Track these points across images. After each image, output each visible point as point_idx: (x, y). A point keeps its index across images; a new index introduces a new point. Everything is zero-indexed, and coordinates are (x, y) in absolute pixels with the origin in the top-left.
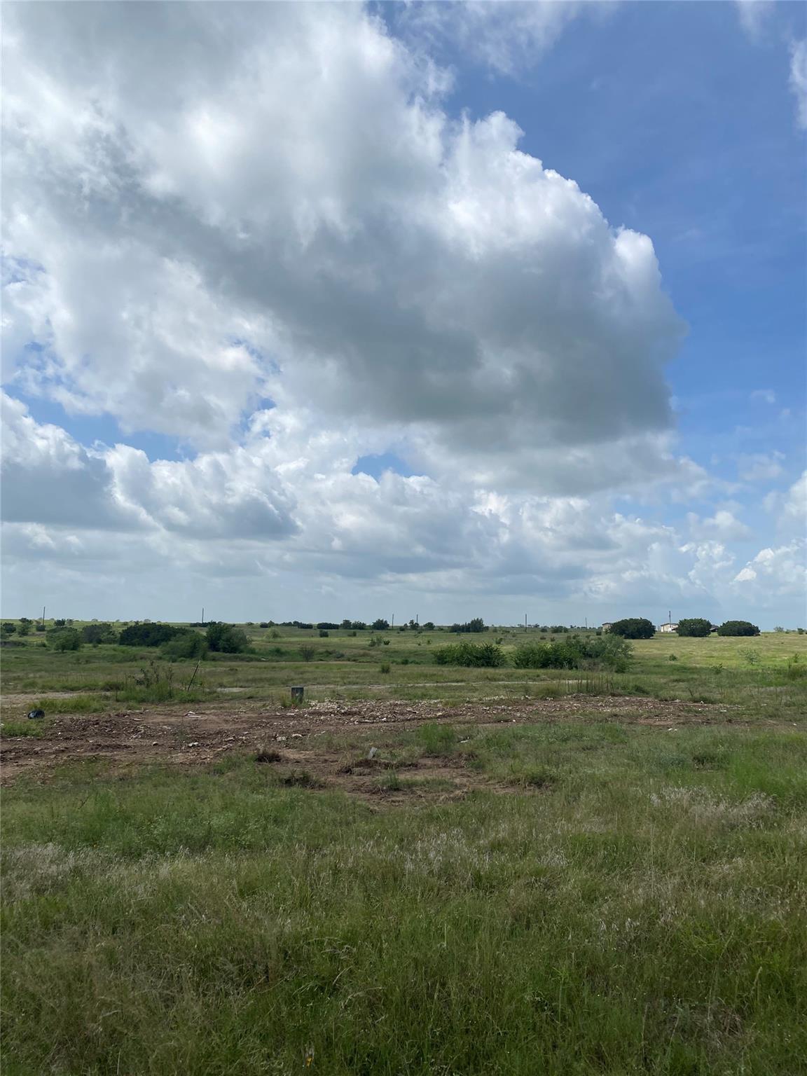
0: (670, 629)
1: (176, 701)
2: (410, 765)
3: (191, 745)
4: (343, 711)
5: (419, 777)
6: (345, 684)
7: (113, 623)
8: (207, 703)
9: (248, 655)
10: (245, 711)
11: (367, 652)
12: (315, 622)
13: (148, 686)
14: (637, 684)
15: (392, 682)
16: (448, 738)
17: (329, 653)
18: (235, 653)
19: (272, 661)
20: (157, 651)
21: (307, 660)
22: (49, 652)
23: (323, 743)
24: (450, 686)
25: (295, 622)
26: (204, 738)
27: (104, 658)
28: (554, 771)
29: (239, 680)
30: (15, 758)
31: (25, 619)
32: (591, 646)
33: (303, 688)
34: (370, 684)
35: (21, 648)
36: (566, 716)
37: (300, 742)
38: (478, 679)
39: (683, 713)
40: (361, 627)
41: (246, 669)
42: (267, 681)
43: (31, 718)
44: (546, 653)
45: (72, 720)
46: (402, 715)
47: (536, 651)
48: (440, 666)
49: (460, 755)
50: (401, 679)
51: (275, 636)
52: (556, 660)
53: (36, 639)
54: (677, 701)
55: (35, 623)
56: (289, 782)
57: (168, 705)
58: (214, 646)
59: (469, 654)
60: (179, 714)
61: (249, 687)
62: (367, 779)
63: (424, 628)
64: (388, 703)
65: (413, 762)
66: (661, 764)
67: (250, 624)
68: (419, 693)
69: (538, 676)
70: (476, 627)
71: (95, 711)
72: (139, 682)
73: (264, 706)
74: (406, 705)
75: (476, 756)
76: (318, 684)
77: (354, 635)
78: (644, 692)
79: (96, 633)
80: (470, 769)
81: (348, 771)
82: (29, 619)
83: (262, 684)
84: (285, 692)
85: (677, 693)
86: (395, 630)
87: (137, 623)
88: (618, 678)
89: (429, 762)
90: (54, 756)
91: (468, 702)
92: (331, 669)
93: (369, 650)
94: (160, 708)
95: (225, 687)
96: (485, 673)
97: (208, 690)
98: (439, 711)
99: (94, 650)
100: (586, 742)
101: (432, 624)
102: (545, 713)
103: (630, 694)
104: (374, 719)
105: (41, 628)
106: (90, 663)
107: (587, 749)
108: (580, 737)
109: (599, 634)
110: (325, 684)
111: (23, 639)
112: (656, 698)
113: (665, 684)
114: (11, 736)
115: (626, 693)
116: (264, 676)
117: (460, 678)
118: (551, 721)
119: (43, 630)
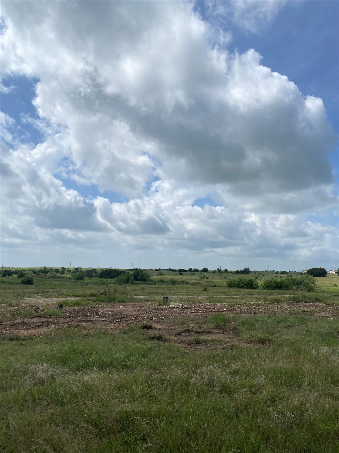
0: (334, 272)
1: (116, 302)
2: (207, 332)
3: (117, 321)
4: (183, 307)
5: (210, 338)
6: (187, 295)
7: (97, 269)
8: (129, 303)
9: (150, 282)
10: (143, 306)
11: (199, 281)
12: (178, 269)
13: (105, 295)
14: (317, 297)
15: (207, 295)
16: (226, 321)
17: (183, 282)
18: (144, 281)
19: (159, 285)
20: (114, 280)
21: (173, 285)
22: (72, 281)
23: (172, 321)
24: (232, 297)
25: (170, 269)
26: (124, 318)
27: (93, 283)
28: (270, 337)
29: (143, 293)
30: (47, 325)
31: (63, 267)
32: (297, 280)
33: (167, 297)
34: (198, 295)
35: (61, 279)
36: (282, 311)
37: (162, 320)
38: (245, 294)
39: (336, 311)
40: (197, 271)
41: (148, 288)
42: (155, 294)
43: (58, 308)
44: (277, 283)
45: (74, 309)
46: (209, 309)
47: (272, 282)
48: (229, 288)
49: (230, 328)
50: (211, 294)
51: (161, 274)
52: (282, 286)
53: (67, 275)
54: (335, 305)
55: (67, 269)
56: (153, 338)
57: (113, 303)
58: (136, 279)
59: (243, 283)
60: (117, 307)
61: (147, 296)
62: (187, 338)
63: (224, 272)
64: (204, 304)
65: (209, 331)
66: (321, 335)
67: (151, 269)
68: (218, 300)
69: (272, 293)
70: (246, 271)
71: (84, 305)
72: (102, 294)
73: (152, 304)
74: (211, 305)
75: (237, 329)
76: (176, 295)
77: (194, 274)
78: (319, 301)
79: (91, 273)
80: (234, 335)
81: (180, 334)
82: (64, 267)
83: (153, 295)
84: (160, 298)
85: (335, 301)
86: (211, 272)
87: (107, 269)
88: (308, 294)
89: (216, 331)
90: (62, 324)
91: (239, 304)
92: (183, 289)
93: (200, 281)
94: (110, 304)
95: (137, 296)
96: (248, 291)
97: (130, 297)
98: (225, 308)
99: (90, 280)
100: (288, 323)
101: (227, 270)
102: (273, 310)
103: (313, 302)
104: (197, 311)
105: (69, 271)
106: (87, 285)
107: (289, 327)
108: (285, 321)
109: (302, 274)
110: (179, 295)
111: (62, 276)
112: (324, 304)
113: (330, 297)
114: (48, 315)
115: (311, 301)
116: (154, 291)
117: (237, 294)
118: (274, 313)
119: (70, 272)
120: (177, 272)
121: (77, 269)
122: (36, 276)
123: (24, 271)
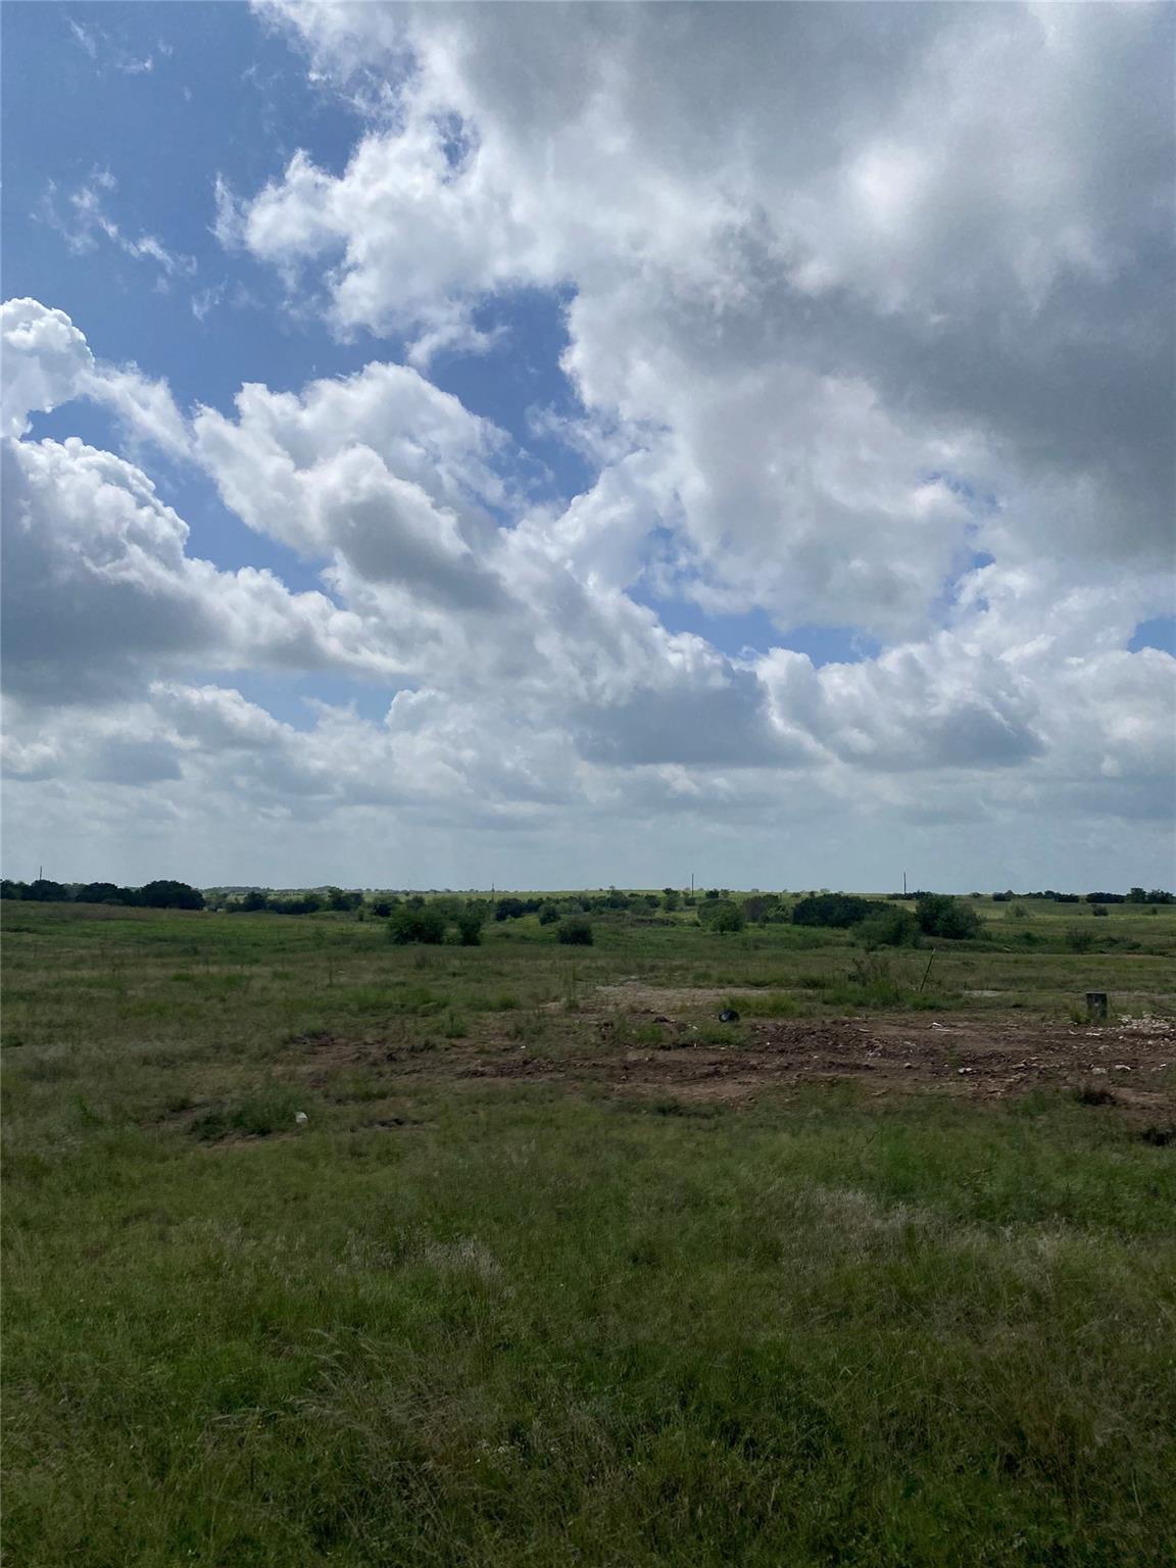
1: (908, 1007)
3: (961, 1071)
6: (1166, 990)
7: (781, 894)
8: (954, 1012)
9: (983, 943)
10: (1016, 1026)
12: (1082, 891)
13: (864, 984)
17: (1113, 942)
18: (962, 938)
20: (847, 934)
21: (1082, 952)
22: (704, 933)
25: (1048, 893)
26: (974, 1062)
27: (775, 943)
30: (732, 1075)
31: (669, 889)
33: (1104, 995)
35: (670, 928)
37: (1133, 1077)
40: (1164, 899)
41: (988, 963)
42: (1032, 982)
43: (725, 1021)
45: (776, 1026)
51: (1020, 913)
53: (686, 916)
55: (682, 895)
56: (1152, 1139)
57: (898, 1012)
58: (929, 928)
60: (919, 1025)
61: (1008, 990)
67: (976, 896)
71: (802, 1015)
72: (852, 978)
73: (1043, 1019)
76: (1121, 989)
77: (1154, 912)
79: (762, 907)
82: (674, 889)
83: (1026, 987)
84: (1074, 999)
87: (812, 893)
90: (779, 1073)
94: (889, 1016)
95: (972, 989)
97: (950, 993)
99: (763, 932)
105: (690, 902)
106: (761, 948)
110: (1132, 990)
111: (671, 916)
116: (1021, 974)
119: (694, 904)
120: (1083, 903)
121: (713, 894)
122: (594, 918)
123: (557, 902)
